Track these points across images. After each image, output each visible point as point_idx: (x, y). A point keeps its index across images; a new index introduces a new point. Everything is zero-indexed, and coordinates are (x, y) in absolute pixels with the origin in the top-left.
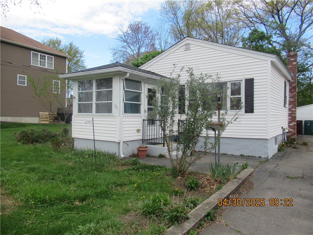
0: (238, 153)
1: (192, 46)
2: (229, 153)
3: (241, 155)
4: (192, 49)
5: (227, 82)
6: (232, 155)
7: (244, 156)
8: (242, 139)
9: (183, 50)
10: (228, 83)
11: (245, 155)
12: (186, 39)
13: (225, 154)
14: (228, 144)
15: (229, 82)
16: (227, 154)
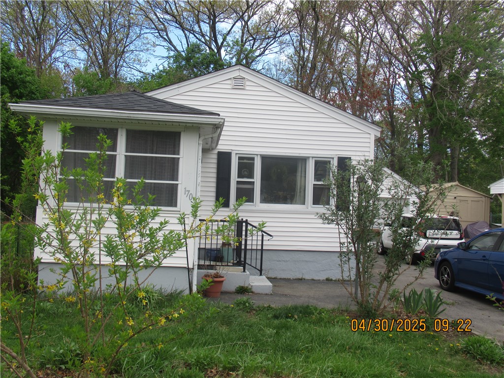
0: (322, 277)
1: (248, 83)
2: (307, 277)
3: (327, 280)
4: (247, 88)
5: (309, 157)
6: (313, 280)
7: (331, 280)
8: (329, 253)
9: (229, 87)
10: (311, 159)
11: (334, 279)
12: (238, 68)
13: (301, 279)
14: (307, 261)
15: (313, 157)
16: (304, 279)
